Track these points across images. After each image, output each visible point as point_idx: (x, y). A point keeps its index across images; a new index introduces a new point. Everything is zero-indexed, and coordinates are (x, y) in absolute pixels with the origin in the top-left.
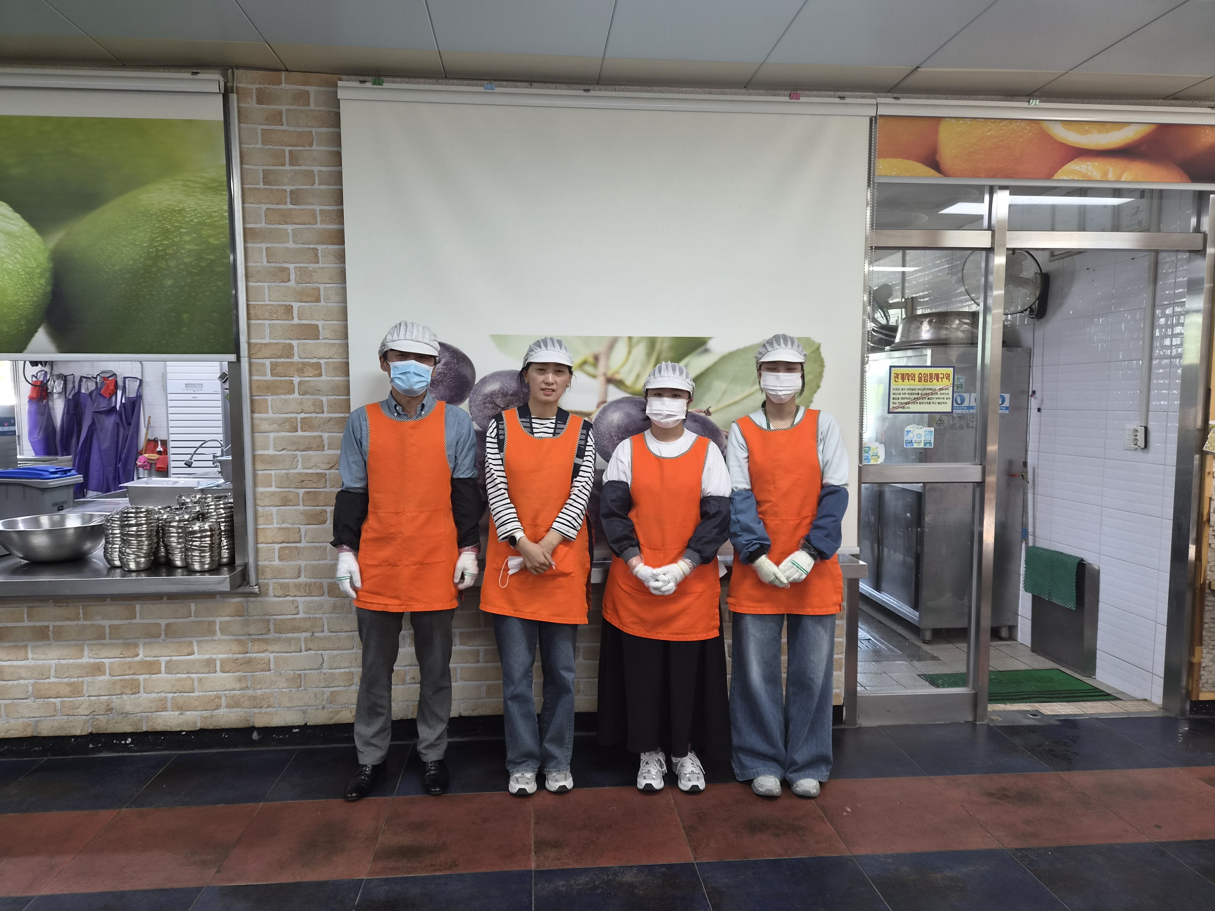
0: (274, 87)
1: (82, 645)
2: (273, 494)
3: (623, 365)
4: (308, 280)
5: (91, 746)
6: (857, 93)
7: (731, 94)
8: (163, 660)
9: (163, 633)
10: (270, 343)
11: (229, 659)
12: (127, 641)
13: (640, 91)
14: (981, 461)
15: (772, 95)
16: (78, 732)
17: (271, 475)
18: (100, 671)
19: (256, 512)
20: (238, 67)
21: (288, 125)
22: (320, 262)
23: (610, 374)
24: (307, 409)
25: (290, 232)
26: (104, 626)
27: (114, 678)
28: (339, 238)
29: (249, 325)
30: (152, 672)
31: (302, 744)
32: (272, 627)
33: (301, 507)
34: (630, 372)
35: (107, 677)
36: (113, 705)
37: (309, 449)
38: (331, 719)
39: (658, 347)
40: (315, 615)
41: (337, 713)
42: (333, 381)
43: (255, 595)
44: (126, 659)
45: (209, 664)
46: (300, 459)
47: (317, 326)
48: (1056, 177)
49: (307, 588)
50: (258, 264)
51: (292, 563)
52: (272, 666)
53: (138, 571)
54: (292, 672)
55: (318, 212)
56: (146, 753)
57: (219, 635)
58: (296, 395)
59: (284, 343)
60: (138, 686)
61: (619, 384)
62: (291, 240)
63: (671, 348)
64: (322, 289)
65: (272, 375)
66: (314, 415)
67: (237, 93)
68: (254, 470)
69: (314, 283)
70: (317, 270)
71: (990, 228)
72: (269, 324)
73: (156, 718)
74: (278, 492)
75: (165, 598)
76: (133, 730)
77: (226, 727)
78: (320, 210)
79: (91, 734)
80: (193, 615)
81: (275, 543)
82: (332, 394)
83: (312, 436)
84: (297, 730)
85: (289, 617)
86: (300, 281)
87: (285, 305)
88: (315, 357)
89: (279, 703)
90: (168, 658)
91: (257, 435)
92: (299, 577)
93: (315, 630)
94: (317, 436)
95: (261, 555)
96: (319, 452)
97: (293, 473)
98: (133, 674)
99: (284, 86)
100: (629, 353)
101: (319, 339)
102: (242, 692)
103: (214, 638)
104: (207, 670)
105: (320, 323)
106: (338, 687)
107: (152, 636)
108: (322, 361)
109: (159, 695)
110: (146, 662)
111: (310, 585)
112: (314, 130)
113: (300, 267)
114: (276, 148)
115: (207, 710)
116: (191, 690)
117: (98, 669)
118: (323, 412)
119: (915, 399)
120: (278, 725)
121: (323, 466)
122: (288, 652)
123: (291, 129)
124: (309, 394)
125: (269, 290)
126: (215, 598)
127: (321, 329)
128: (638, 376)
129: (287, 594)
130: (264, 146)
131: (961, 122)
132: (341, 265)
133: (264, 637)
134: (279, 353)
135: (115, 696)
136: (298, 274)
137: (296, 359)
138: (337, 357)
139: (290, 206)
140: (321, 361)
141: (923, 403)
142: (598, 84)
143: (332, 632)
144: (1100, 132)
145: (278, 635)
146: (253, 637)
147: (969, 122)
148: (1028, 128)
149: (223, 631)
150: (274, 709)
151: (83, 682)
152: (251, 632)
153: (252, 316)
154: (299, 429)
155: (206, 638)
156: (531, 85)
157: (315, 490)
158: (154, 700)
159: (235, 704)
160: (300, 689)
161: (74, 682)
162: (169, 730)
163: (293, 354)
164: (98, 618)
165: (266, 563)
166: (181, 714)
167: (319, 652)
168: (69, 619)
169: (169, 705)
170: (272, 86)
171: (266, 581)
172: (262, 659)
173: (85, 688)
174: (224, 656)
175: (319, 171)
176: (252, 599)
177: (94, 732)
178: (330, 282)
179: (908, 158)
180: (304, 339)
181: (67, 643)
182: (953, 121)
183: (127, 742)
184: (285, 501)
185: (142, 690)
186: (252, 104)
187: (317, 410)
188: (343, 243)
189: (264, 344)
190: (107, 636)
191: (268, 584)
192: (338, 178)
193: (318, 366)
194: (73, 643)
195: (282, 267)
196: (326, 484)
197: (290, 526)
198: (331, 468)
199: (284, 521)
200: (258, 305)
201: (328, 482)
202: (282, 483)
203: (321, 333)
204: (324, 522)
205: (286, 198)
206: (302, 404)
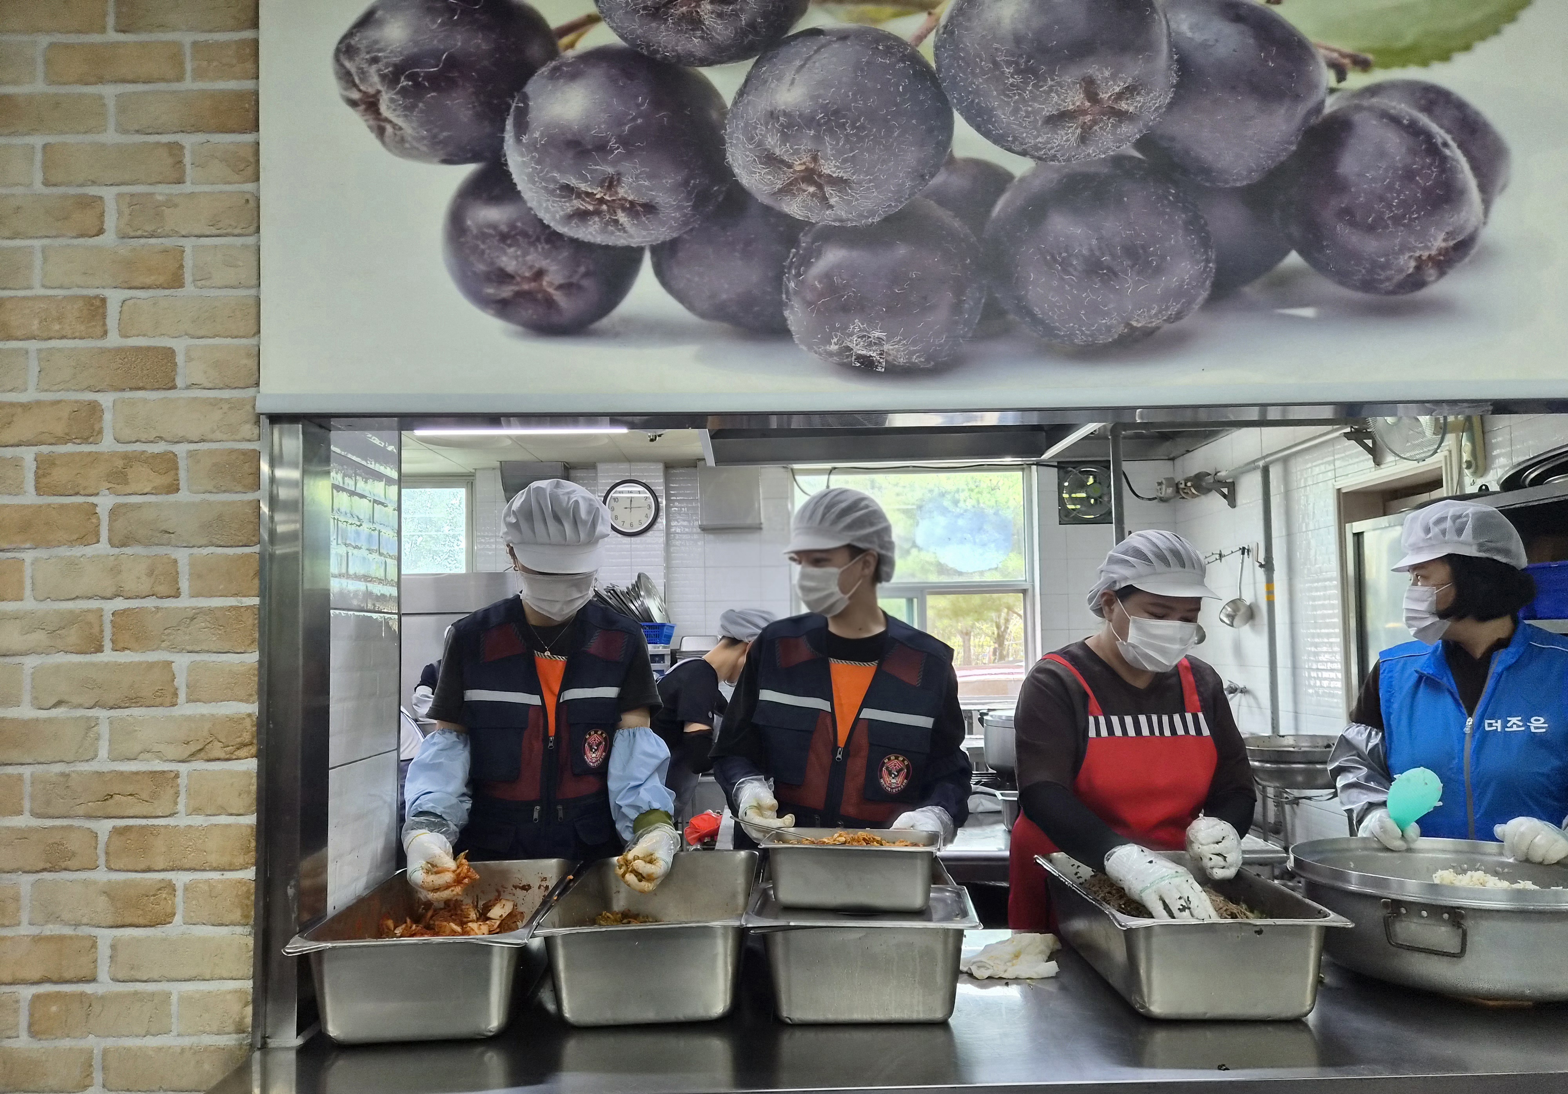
2: (23, 835)
4: (149, 228)
10: (38, 403)
17: (20, 777)
22: (188, 179)
24: (130, 586)
25: (111, 104)
33: (101, 875)
37: (134, 701)
46: (104, 729)
47: (170, 353)
50: (19, 190)
51: (68, 1042)
55: (188, 51)
58: (103, 547)
59: (76, 402)
64: (188, 251)
65: (39, 490)
66: (150, 603)
69: (168, 236)
72: (40, 351)
74: (37, 829)
78: (195, 44)
81: (22, 982)
82: (204, 541)
83: (140, 663)
87: (83, 297)
88: (161, 438)
94: (157, 663)
96: (159, 712)
97: (80, 774)
101: (174, 387)
105: (179, 345)
108: (181, 450)
113: (132, 195)
118: (177, 595)
121: (172, 751)
124: (138, 542)
125: (45, 260)
127: (180, 359)
134: (59, 429)
136: (127, 211)
137: (107, 444)
138: (224, 437)
139: (112, 36)
140: (176, 448)
154: (108, 644)
157: (143, 822)
163: (100, 432)
180: (131, 389)
184: (56, 857)
187: (162, 589)
189: (24, 405)
193: (169, 463)
195: (85, 196)
196: (176, 803)
197: (68, 931)
198: (193, 755)
199: (53, 917)
200: (12, 297)
201: (182, 800)
202: (48, 803)
203: (181, 369)
204: (165, 919)
205: (104, 15)
206: (120, 572)
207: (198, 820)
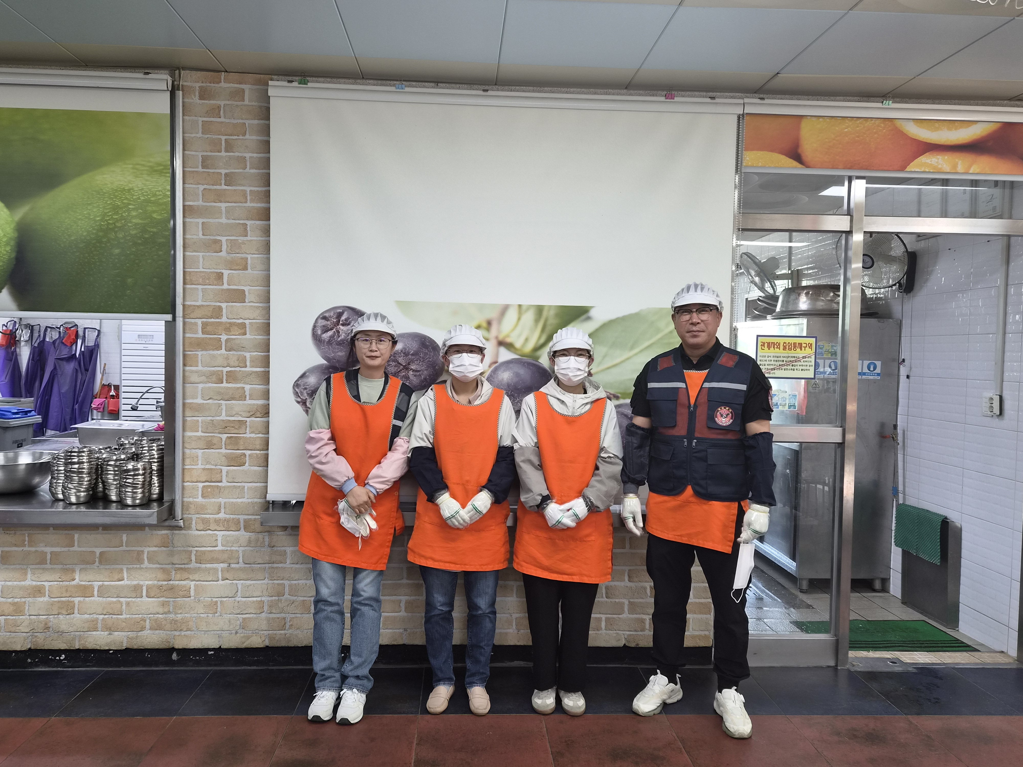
0: (215, 85)
1: (26, 569)
2: (199, 438)
3: (513, 330)
4: (237, 251)
5: (29, 660)
6: (727, 94)
7: (613, 94)
8: (96, 584)
9: (97, 560)
10: (202, 305)
11: (154, 585)
12: (65, 567)
13: (533, 91)
14: (841, 424)
15: (651, 96)
16: (18, 648)
17: (198, 421)
18: (41, 593)
19: (184, 453)
20: (184, 68)
21: (225, 117)
22: (249, 235)
23: (501, 337)
24: (232, 364)
25: (223, 209)
26: (46, 553)
27: (53, 599)
28: (266, 215)
29: (184, 289)
30: (87, 595)
31: (215, 665)
32: (193, 558)
33: (223, 451)
34: (519, 336)
35: (46, 599)
36: (50, 624)
37: (233, 399)
38: (243, 643)
39: (545, 313)
40: (232, 548)
41: (248, 638)
42: (256, 339)
43: (180, 528)
44: (64, 583)
45: (136, 590)
46: (224, 407)
47: (244, 291)
48: (908, 169)
49: (225, 523)
50: (195, 237)
51: (213, 500)
52: (192, 593)
53: (78, 504)
54: (210, 599)
55: (248, 193)
56: (77, 669)
57: (146, 564)
58: (223, 351)
59: (215, 306)
60: (73, 608)
61: (509, 346)
62: (224, 215)
63: (557, 315)
64: (249, 259)
65: (203, 333)
66: (238, 369)
67: (183, 91)
68: (184, 416)
69: (243, 254)
70: (246, 242)
71: (849, 213)
72: (202, 289)
73: (87, 637)
74: (204, 437)
75: (101, 528)
76: (67, 648)
77: (149, 647)
78: (251, 191)
79: (30, 649)
80: (124, 544)
81: (200, 482)
82: (255, 351)
83: (235, 387)
84: (212, 652)
85: (209, 549)
86: (230, 251)
87: (216, 272)
88: (241, 318)
89: (196, 627)
90: (101, 583)
91: (187, 385)
92: (219, 513)
93: (232, 561)
94: (240, 387)
95: (187, 492)
96: (241, 402)
97: (217, 420)
98: (70, 597)
99: (223, 84)
100: (519, 319)
101: (245, 302)
102: (164, 615)
103: (142, 566)
104: (134, 595)
105: (246, 289)
106: (250, 614)
107: (88, 563)
108: (247, 322)
109: (92, 616)
110: (81, 585)
111: (227, 521)
112: (247, 122)
113: (231, 240)
114: (214, 137)
115: (133, 631)
116: (120, 613)
117: (38, 591)
118: (246, 367)
119: (780, 366)
120: (196, 647)
121: (244, 414)
122: (207, 581)
123: (227, 121)
124: (235, 350)
125: (204, 259)
126: (144, 530)
127: (247, 293)
128: (527, 340)
129: (208, 528)
130: (203, 135)
131: (821, 120)
132: (267, 238)
133: (186, 566)
134: (209, 314)
135: (53, 616)
136: (229, 245)
137: (224, 319)
138: (261, 318)
139: (224, 187)
140: (245, 321)
141: (787, 369)
142: (496, 84)
143: (247, 564)
144: (949, 129)
145: (198, 565)
146: (177, 566)
147: (828, 120)
148: (882, 125)
149: (150, 560)
150: (193, 633)
151: (25, 602)
152: (174, 562)
153: (187, 281)
154: (225, 381)
155: (135, 566)
156: (437, 85)
157: (236, 435)
158: (87, 621)
159: (157, 626)
160: (216, 615)
161: (18, 602)
162: (99, 648)
163: (222, 315)
164: (41, 545)
165: (191, 500)
166: (110, 634)
167: (233, 581)
168: (16, 545)
169: (99, 625)
170: (213, 85)
171: (190, 516)
172: (184, 586)
173: (27, 608)
174: (150, 583)
175: (251, 157)
176: (177, 532)
177: (32, 648)
178: (257, 252)
179: (772, 151)
180: (232, 302)
181: (12, 567)
182: (814, 119)
183: (62, 658)
184: (210, 445)
185: (76, 611)
186: (195, 99)
187: (240, 365)
188: (269, 219)
189: (197, 306)
190: (48, 561)
191: (191, 519)
192: (266, 163)
193: (243, 326)
194: (18, 566)
195: (216, 240)
196: (246, 430)
197: (213, 467)
198: (251, 416)
199: (208, 463)
200: (193, 271)
201: (248, 429)
202: (207, 428)
203: (247, 297)
204: (244, 464)
205: (221, 180)
206: (229, 359)
207: (253, 435)
